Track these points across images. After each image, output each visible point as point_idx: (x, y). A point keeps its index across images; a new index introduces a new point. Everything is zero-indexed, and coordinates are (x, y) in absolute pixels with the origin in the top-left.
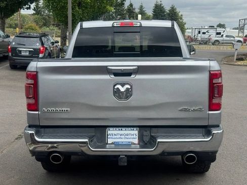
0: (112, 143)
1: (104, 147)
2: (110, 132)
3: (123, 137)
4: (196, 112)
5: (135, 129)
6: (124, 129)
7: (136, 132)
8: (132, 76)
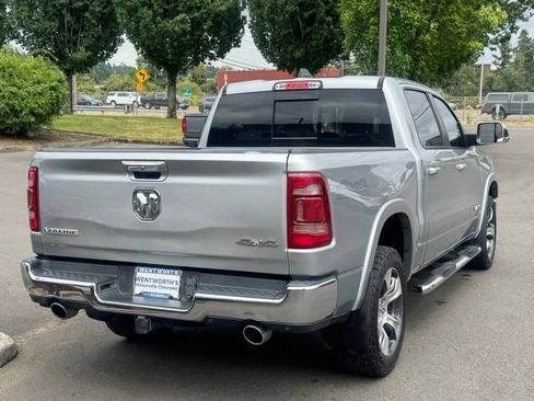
0: (140, 295)
1: (130, 300)
2: (141, 273)
3: (157, 284)
4: (265, 249)
5: (176, 272)
6: (160, 271)
7: (178, 278)
8: (162, 178)
